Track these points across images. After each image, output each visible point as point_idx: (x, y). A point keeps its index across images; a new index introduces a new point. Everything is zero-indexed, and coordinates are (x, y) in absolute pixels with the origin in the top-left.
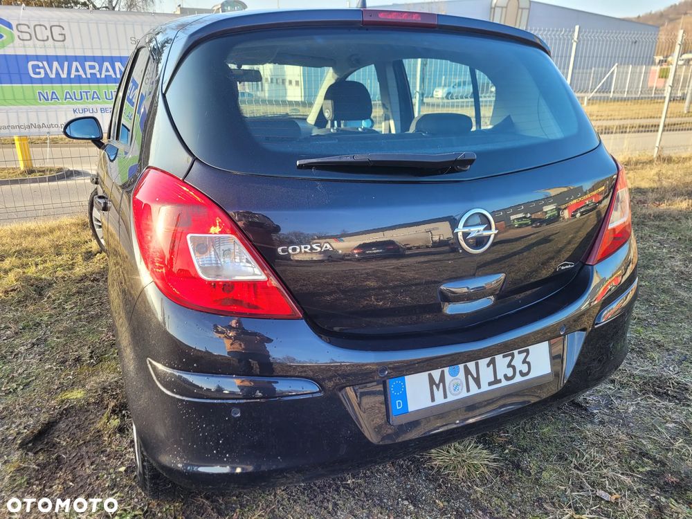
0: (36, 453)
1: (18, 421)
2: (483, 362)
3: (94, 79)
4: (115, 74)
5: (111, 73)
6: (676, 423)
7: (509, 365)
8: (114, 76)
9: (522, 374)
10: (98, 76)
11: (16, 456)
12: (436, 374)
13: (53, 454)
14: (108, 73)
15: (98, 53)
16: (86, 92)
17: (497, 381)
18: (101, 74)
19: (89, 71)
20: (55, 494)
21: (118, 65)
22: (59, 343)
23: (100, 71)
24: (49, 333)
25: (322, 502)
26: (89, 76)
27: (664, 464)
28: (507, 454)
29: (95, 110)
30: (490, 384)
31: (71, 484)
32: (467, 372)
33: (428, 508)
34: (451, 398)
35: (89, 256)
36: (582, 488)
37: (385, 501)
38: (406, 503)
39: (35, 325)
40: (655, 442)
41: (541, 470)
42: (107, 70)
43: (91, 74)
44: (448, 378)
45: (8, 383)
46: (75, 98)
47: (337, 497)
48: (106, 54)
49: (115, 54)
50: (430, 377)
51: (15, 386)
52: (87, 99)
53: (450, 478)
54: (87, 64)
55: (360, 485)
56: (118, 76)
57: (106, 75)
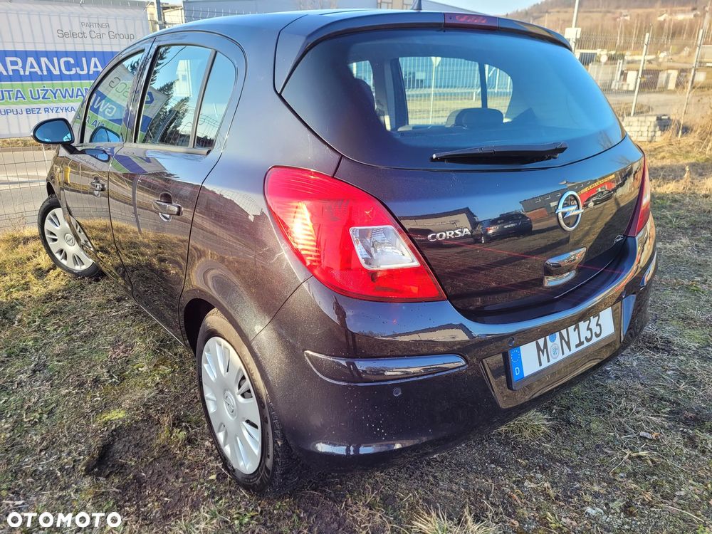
0: (107, 477)
1: (66, 450)
2: (571, 329)
3: (16, 77)
5: (37, 69)
6: (673, 370)
7: (589, 329)
9: (597, 336)
10: (22, 73)
11: (86, 483)
12: (541, 341)
13: (129, 475)
14: (32, 70)
15: (20, 48)
16: (9, 91)
17: (581, 343)
18: (24, 71)
19: (10, 68)
20: (155, 511)
21: (44, 59)
22: (63, 367)
23: (24, 68)
24: (45, 357)
25: (421, 476)
26: (11, 73)
27: (678, 404)
28: (555, 413)
29: (19, 111)
30: (577, 346)
31: (166, 499)
32: (562, 337)
33: (514, 467)
34: (553, 361)
35: (41, 273)
36: (626, 432)
37: (474, 467)
38: (493, 466)
39: (21, 351)
40: (664, 388)
41: (589, 423)
43: (13, 70)
44: (549, 344)
45: (26, 414)
47: (433, 471)
48: (30, 48)
49: (40, 48)
50: (538, 344)
51: (38, 416)
52: (10, 98)
53: (519, 439)
54: (8, 59)
55: (446, 458)
56: (45, 73)
57: (31, 73)
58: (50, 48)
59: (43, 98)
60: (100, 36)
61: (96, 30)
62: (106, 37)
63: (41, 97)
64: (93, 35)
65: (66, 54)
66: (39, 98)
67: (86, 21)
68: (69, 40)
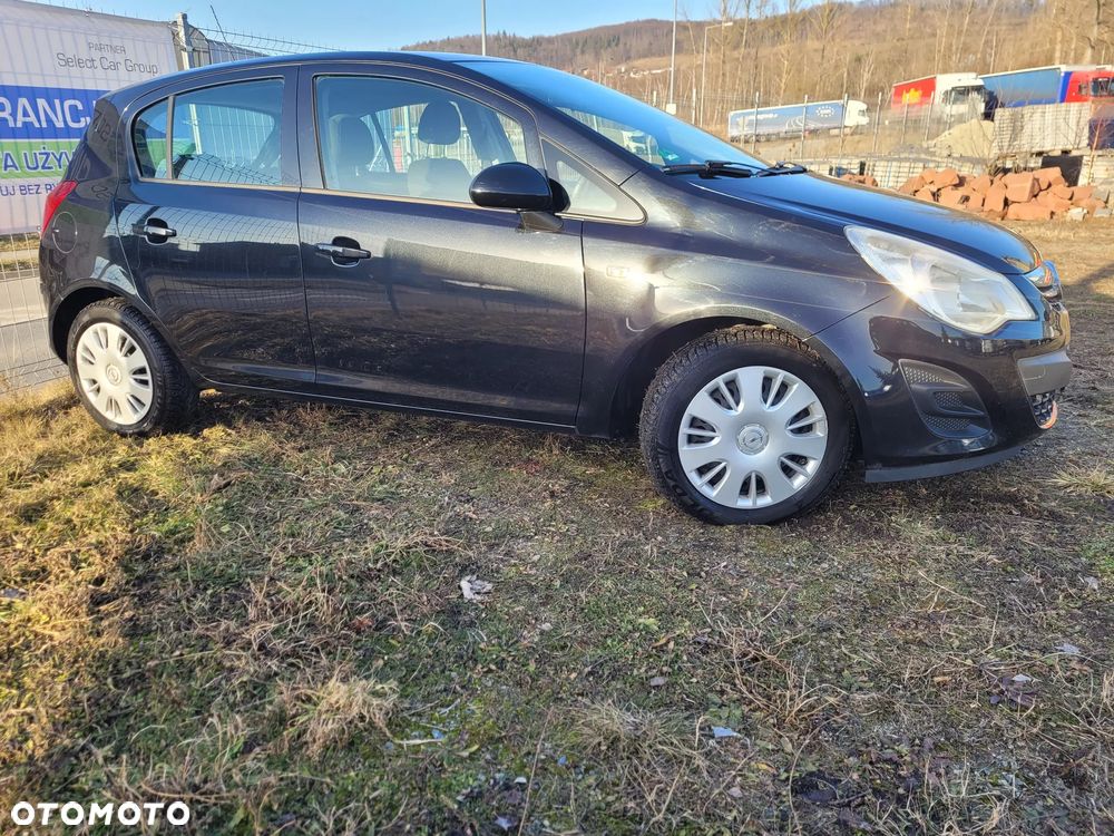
4: (39, 121)
5: (32, 118)
8: (37, 125)
10: (11, 124)
14: (27, 119)
15: (9, 81)
18: (15, 120)
21: (41, 103)
23: (14, 114)
29: (10, 189)
42: (26, 114)
48: (23, 82)
49: (38, 83)
56: (44, 125)
57: (24, 123)
58: (52, 84)
59: (43, 167)
60: (115, 66)
61: (109, 55)
62: (122, 67)
63: (40, 165)
64: (106, 64)
65: (73, 94)
66: (37, 167)
67: (94, 40)
68: (75, 71)
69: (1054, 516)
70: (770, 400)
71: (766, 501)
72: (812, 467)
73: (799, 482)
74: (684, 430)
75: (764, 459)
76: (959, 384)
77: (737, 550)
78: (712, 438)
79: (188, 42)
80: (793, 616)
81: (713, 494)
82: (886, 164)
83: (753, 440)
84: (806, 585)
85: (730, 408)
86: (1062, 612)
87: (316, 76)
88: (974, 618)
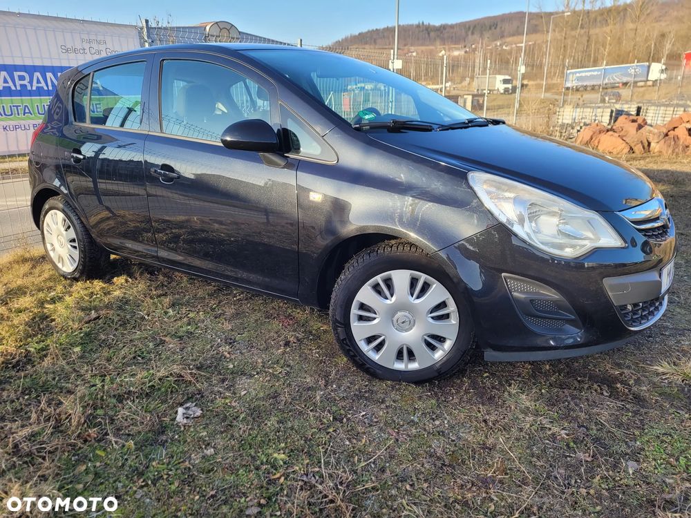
3: (23, 92)
4: (47, 86)
5: (43, 84)
8: (46, 88)
10: (29, 88)
14: (40, 85)
15: (28, 62)
16: (17, 107)
18: (32, 86)
19: (18, 83)
21: (49, 75)
23: (31, 82)
26: (19, 88)
29: (27, 127)
42: (38, 82)
43: (21, 85)
46: (5, 114)
48: (38, 63)
49: (47, 63)
52: (18, 114)
54: (16, 74)
56: (50, 88)
57: (38, 88)
58: (56, 64)
60: (98, 52)
61: (95, 46)
62: (103, 53)
64: (93, 51)
66: (45, 113)
67: (85, 37)
68: (72, 55)
69: (638, 399)
70: (415, 296)
71: (414, 366)
72: (448, 345)
73: (439, 355)
74: (354, 311)
75: (411, 336)
76: (551, 294)
77: (383, 402)
78: (375, 319)
79: (148, 37)
80: (388, 465)
81: (375, 357)
82: (656, 108)
83: (403, 322)
84: (412, 438)
85: (387, 298)
86: (592, 492)
87: (163, 60)
88: (520, 486)
